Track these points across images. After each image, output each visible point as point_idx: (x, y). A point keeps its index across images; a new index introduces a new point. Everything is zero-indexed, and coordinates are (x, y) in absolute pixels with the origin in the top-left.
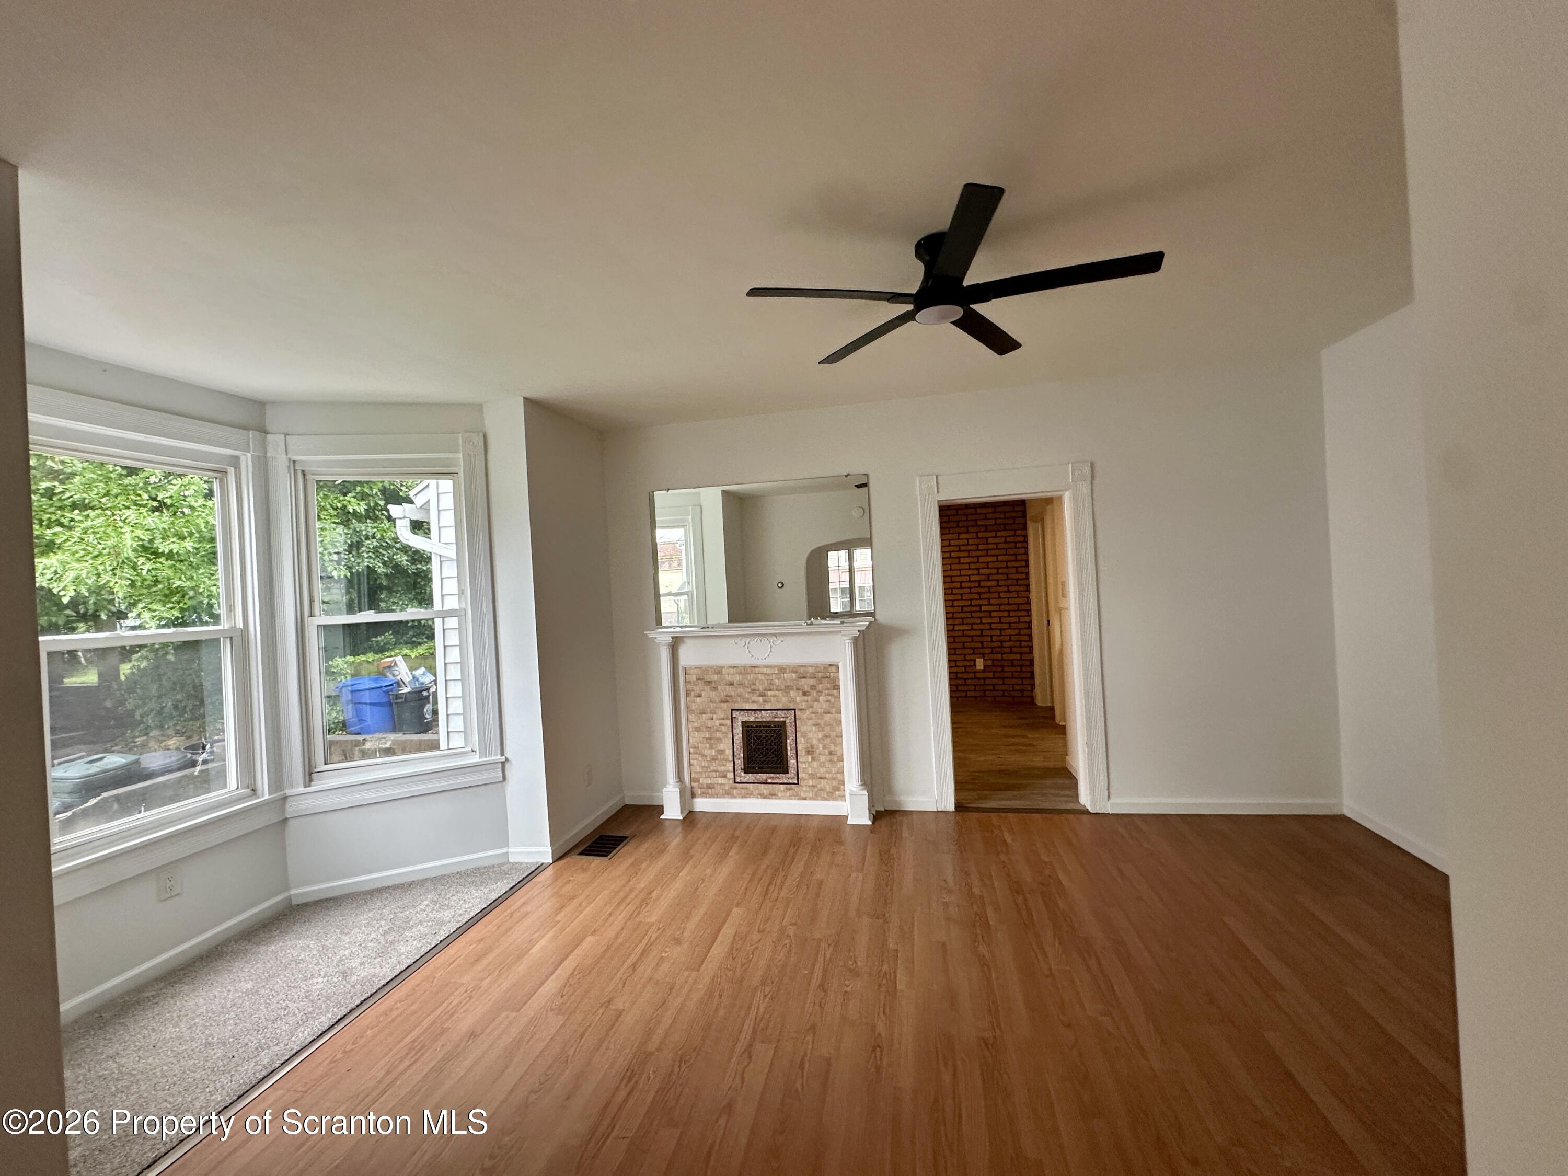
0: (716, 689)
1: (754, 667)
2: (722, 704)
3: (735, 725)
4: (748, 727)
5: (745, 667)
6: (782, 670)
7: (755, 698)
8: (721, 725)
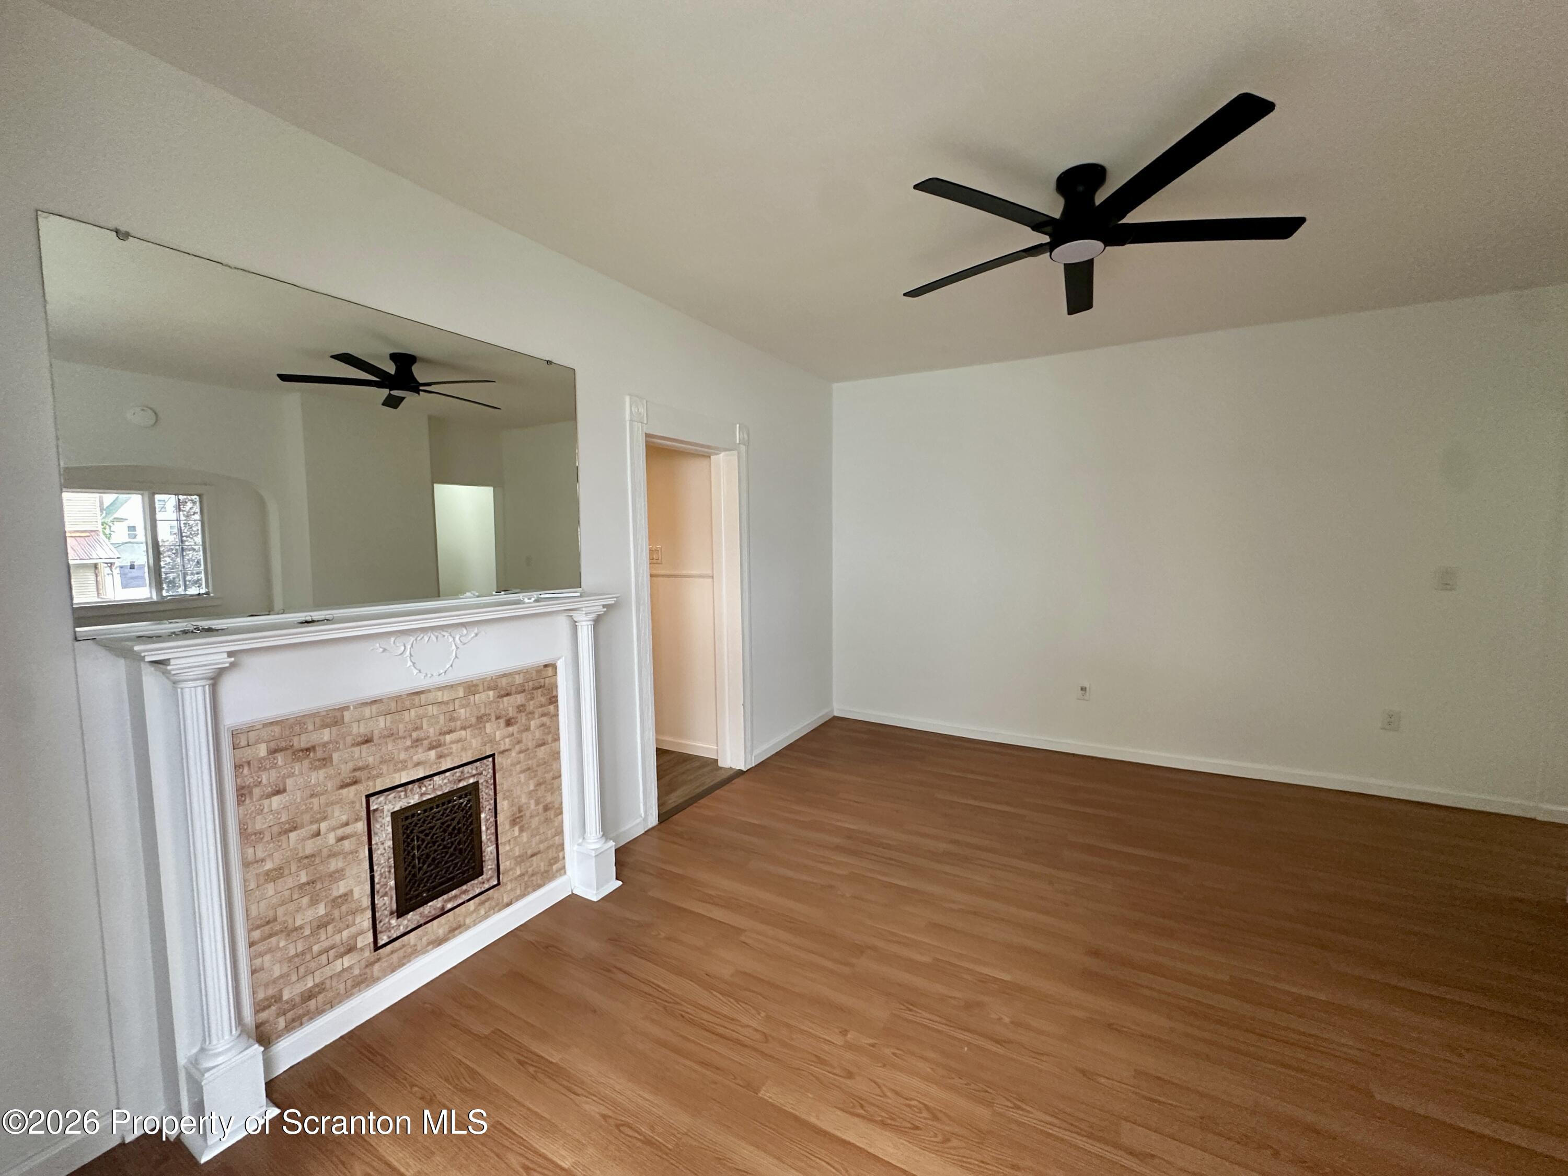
0: (326, 761)
1: (418, 693)
2: (344, 791)
3: (376, 827)
4: (407, 818)
5: (398, 699)
6: (471, 688)
7: (420, 755)
8: (342, 839)
